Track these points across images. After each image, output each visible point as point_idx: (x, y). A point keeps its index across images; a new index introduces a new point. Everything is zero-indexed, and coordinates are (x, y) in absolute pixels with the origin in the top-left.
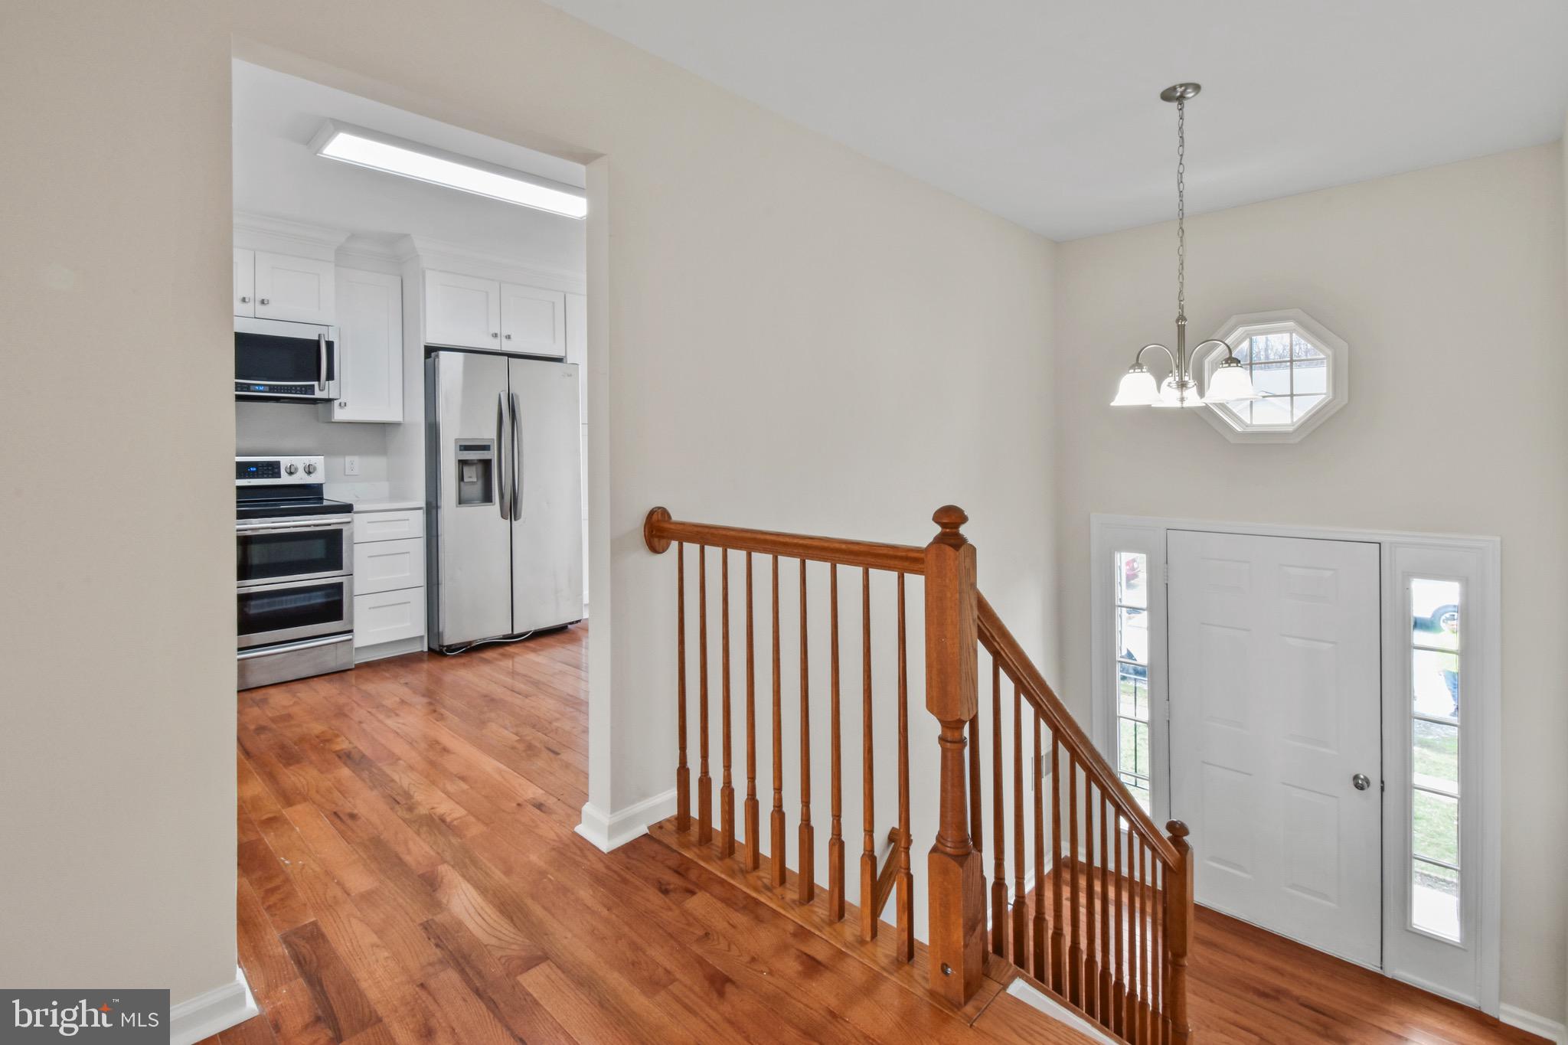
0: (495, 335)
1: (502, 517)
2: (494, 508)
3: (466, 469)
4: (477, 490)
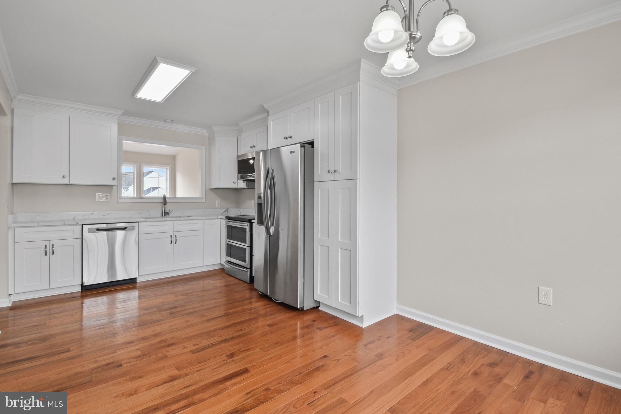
0: (286, 138)
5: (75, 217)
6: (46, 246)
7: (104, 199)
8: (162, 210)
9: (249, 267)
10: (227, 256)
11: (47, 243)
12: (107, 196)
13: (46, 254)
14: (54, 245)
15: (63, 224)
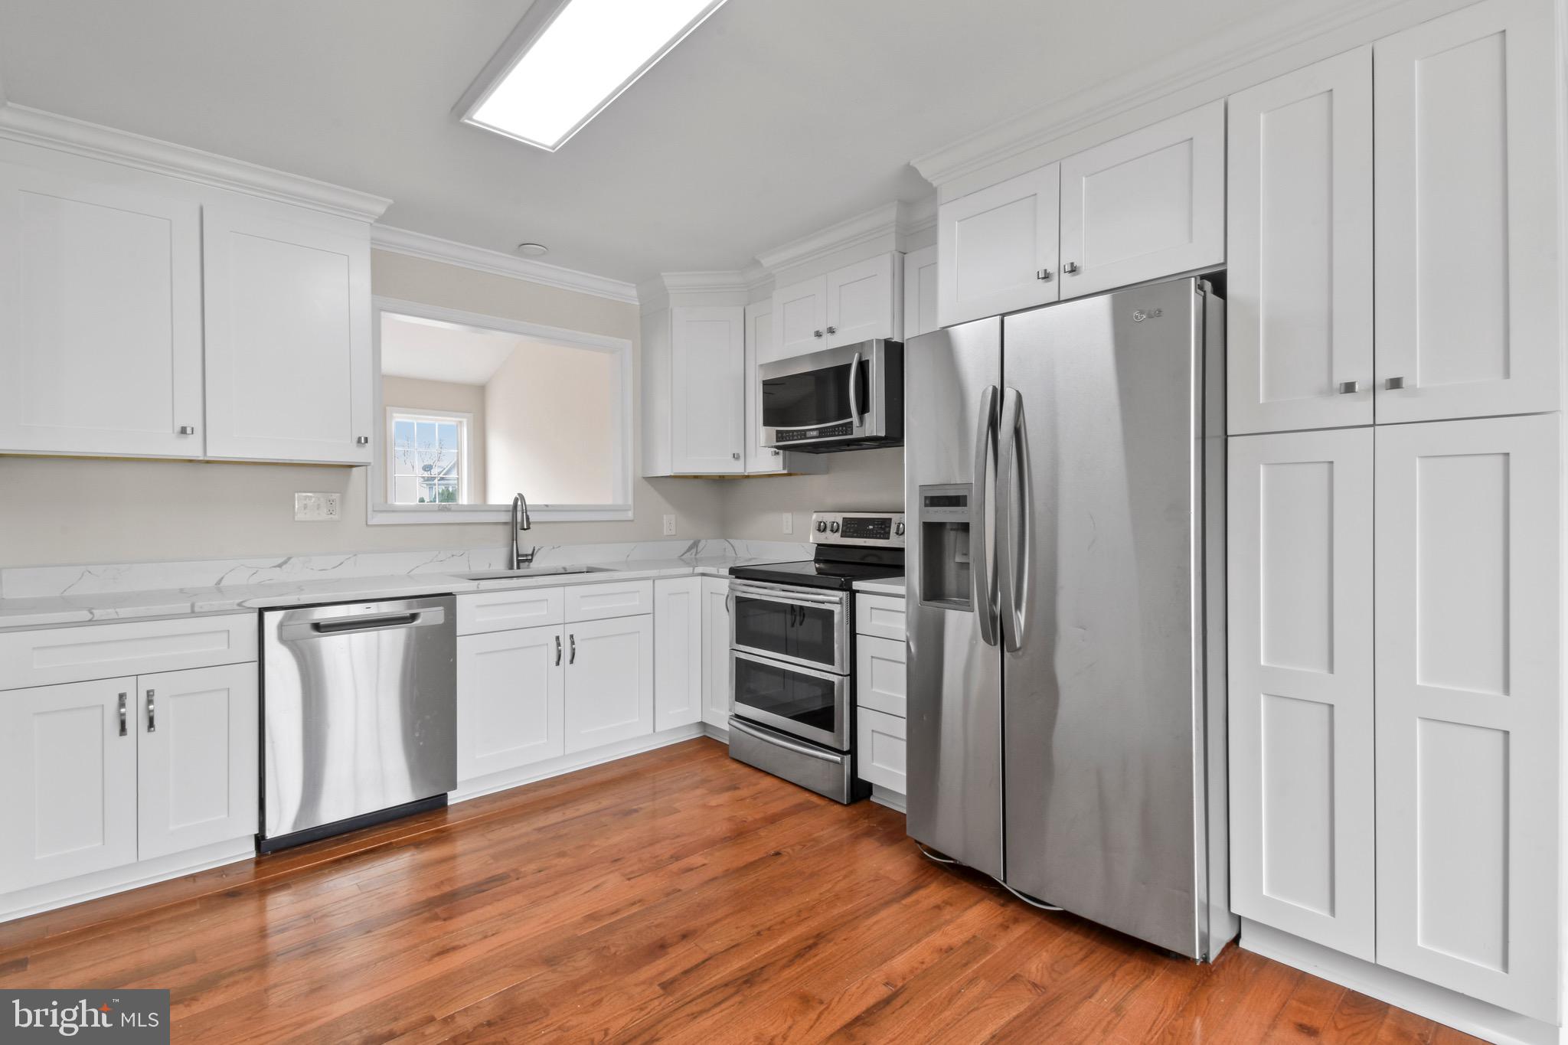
0: (1047, 275)
1: (984, 637)
3: (961, 540)
5: (222, 578)
6: (122, 697)
7: (323, 515)
8: (509, 549)
9: (846, 747)
10: (736, 700)
11: (127, 686)
12: (331, 502)
13: (123, 730)
14: (153, 691)
15: (189, 610)
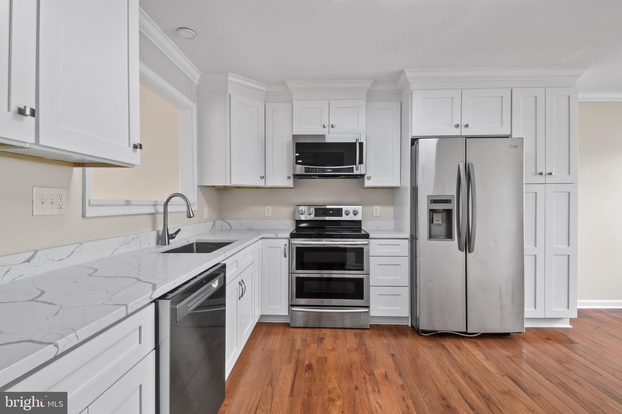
0: (457, 126)
1: (459, 249)
2: (454, 243)
3: (435, 216)
4: (441, 229)
9: (367, 304)
10: (297, 298)
12: (60, 197)
